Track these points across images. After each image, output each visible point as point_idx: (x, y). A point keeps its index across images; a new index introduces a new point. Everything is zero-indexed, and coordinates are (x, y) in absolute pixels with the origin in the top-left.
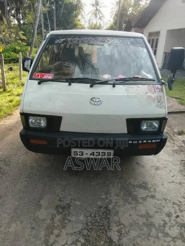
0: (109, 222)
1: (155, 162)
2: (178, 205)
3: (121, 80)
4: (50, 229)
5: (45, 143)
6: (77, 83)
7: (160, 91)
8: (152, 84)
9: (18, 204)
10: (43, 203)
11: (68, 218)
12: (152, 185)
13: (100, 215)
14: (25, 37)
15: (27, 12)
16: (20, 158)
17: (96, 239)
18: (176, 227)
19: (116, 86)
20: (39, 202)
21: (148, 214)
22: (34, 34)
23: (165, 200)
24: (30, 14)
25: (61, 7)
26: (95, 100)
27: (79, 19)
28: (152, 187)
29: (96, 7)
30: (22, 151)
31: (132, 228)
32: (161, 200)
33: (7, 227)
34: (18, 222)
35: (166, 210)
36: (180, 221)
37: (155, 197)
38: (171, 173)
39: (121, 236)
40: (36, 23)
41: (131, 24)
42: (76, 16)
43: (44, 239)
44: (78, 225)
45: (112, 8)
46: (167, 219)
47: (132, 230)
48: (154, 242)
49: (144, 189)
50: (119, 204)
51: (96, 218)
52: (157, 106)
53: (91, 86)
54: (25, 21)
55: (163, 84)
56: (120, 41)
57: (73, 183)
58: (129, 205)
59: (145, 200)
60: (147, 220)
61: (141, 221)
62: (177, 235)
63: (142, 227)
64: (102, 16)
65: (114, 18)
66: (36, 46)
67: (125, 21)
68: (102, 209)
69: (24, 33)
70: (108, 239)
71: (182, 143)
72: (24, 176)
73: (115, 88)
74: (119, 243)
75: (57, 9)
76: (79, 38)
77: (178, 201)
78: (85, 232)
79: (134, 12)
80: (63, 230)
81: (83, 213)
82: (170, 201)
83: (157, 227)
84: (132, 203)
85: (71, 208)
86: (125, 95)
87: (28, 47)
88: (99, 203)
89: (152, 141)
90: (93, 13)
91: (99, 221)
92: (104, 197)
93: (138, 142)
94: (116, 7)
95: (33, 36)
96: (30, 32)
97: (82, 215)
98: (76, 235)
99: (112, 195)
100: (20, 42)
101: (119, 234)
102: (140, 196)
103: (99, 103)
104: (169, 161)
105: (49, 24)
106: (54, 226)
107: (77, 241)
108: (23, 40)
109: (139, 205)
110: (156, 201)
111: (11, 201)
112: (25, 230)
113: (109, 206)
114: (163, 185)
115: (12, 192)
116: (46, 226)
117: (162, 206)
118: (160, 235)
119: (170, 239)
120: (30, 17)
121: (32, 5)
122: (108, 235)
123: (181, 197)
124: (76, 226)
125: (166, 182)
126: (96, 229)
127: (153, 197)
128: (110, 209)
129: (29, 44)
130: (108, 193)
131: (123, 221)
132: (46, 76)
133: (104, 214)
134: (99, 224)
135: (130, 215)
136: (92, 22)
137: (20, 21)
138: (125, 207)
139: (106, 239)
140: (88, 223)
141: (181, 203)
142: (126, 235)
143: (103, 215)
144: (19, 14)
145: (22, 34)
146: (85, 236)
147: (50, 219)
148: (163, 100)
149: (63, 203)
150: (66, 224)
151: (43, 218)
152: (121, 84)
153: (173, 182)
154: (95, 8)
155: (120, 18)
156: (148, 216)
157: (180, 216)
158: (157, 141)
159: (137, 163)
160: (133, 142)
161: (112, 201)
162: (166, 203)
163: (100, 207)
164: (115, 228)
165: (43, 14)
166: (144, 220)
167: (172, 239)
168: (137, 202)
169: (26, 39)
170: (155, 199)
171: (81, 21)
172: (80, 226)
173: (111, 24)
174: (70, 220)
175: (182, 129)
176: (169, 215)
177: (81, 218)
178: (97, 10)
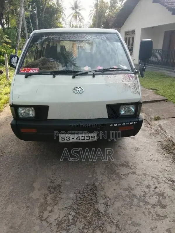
0: (96, 197)
1: (135, 144)
2: (156, 178)
3: (100, 70)
4: (43, 207)
5: (34, 131)
6: (61, 75)
7: (134, 79)
8: (127, 74)
9: (13, 188)
10: (36, 185)
11: (59, 196)
12: (132, 163)
13: (88, 191)
14: (10, 40)
15: (10, 16)
16: (12, 149)
17: (85, 212)
18: (155, 196)
19: (96, 76)
20: (32, 185)
21: (130, 187)
22: (18, 37)
23: (145, 175)
24: (13, 18)
25: (42, 10)
26: (77, 90)
27: (60, 21)
28: (133, 165)
29: (76, 10)
30: (13, 143)
31: (117, 200)
32: (141, 175)
33: (4, 207)
34: (14, 203)
35: (146, 183)
36: (158, 191)
37: (135, 173)
38: (149, 152)
39: (107, 207)
40: (19, 26)
41: (109, 25)
42: (57, 19)
43: (38, 216)
44: (68, 201)
45: (91, 11)
46: (147, 190)
47: (117, 201)
48: (136, 210)
49: (126, 167)
50: (104, 181)
51: (84, 194)
52: (132, 92)
53: (74, 77)
54: (9, 25)
55: (137, 72)
56: (97, 37)
57: (62, 167)
58: (113, 181)
59: (127, 176)
60: (129, 192)
61: (125, 193)
62: (156, 203)
63: (125, 198)
64: (82, 18)
65: (93, 20)
66: (20, 48)
67: (103, 22)
68: (89, 187)
69: (8, 36)
70: (96, 211)
71: (158, 127)
72: (17, 164)
73: (95, 78)
74: (106, 213)
75: (39, 13)
76: (60, 35)
77: (156, 176)
78: (75, 207)
79: (111, 13)
80: (55, 207)
81: (73, 191)
82: (149, 176)
83: (138, 197)
84: (116, 180)
85: (62, 188)
86: (104, 84)
87: (13, 49)
88: (87, 182)
89: (130, 123)
90: (73, 15)
91: (87, 197)
92: (90, 176)
93: (117, 125)
94: (94, 9)
95: (17, 39)
96: (14, 35)
97: (71, 193)
98: (67, 209)
99: (98, 174)
100: (5, 45)
101: (105, 206)
102: (122, 173)
103: (81, 92)
104: (147, 143)
105: (32, 27)
106: (46, 204)
107: (69, 214)
108: (7, 43)
109: (122, 180)
110: (136, 176)
111: (6, 186)
112: (21, 209)
113: (96, 184)
114: (142, 162)
115: (6, 178)
116: (40, 205)
117: (142, 180)
118: (141, 204)
119: (150, 207)
120: (13, 22)
121: (15, 9)
122: (95, 207)
123: (159, 172)
124: (67, 202)
125: (145, 160)
126: (85, 204)
127: (134, 173)
128: (97, 186)
129: (14, 47)
130: (94, 172)
131: (108, 195)
132: (32, 70)
133: (92, 191)
134: (88, 199)
135: (114, 190)
136: (72, 24)
137: (4, 26)
138: (110, 183)
139: (94, 210)
140: (77, 199)
141: (159, 176)
142: (111, 206)
143: (90, 191)
144: (3, 19)
145: (6, 37)
146: (75, 210)
147: (43, 198)
148: (137, 86)
149: (54, 184)
150: (58, 201)
151: (36, 198)
152: (100, 74)
153: (151, 160)
154: (74, 11)
155: (98, 19)
156: (130, 189)
157: (158, 187)
158: (134, 123)
159: (119, 146)
160: (113, 125)
161: (98, 179)
162: (146, 177)
163: (88, 185)
164: (101, 201)
165: (26, 18)
166: (127, 193)
167: (151, 207)
168: (120, 178)
169: (10, 42)
170: (136, 174)
171: (62, 23)
172: (70, 202)
173: (90, 25)
174: (61, 198)
175: (158, 115)
176: (148, 187)
177: (71, 195)
178: (76, 12)
